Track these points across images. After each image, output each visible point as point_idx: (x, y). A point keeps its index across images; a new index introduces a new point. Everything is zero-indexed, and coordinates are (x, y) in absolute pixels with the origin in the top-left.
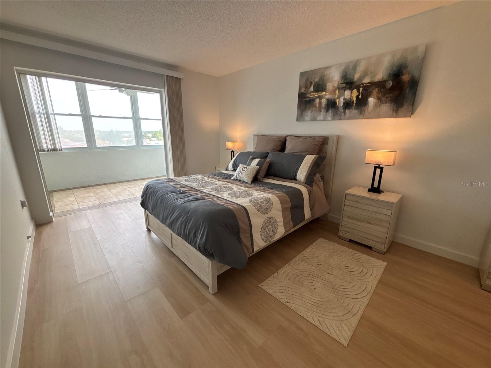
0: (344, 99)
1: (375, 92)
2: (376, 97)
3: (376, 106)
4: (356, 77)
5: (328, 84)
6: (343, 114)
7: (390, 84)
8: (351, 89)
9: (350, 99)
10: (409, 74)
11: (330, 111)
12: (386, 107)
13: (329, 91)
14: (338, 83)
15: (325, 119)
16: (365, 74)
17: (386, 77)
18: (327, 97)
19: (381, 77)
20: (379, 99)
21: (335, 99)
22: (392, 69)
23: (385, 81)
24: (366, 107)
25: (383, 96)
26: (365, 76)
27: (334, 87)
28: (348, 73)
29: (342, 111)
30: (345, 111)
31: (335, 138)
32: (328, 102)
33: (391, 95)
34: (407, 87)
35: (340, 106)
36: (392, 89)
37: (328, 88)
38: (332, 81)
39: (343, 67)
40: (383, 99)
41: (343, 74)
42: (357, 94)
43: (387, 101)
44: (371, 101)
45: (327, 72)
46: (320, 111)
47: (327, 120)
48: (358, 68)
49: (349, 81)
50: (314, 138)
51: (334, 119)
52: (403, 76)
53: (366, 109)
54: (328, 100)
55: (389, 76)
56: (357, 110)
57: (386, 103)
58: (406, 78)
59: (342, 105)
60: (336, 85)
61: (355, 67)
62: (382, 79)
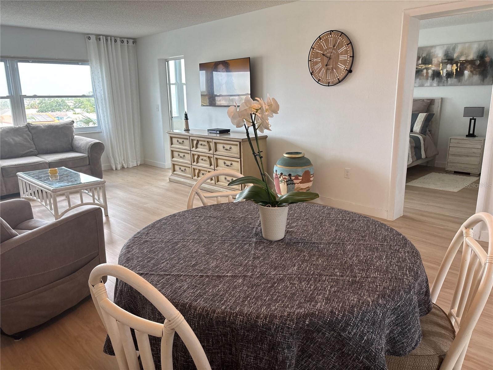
0: (447, 71)
1: (469, 67)
2: (469, 71)
3: (469, 76)
4: (455, 56)
5: (433, 59)
6: (445, 82)
7: (478, 62)
8: (452, 64)
9: (451, 71)
10: (489, 57)
11: (436, 79)
12: (476, 78)
13: (435, 64)
14: (442, 59)
15: (431, 86)
16: (461, 54)
17: (475, 58)
18: (433, 69)
19: (472, 57)
20: (471, 72)
21: (439, 71)
22: (479, 53)
23: (475, 60)
24: (463, 77)
25: (474, 70)
26: (461, 56)
27: (438, 61)
28: (449, 53)
29: (445, 79)
30: (448, 80)
31: (440, 100)
32: (434, 72)
33: (479, 69)
34: (489, 65)
35: (444, 76)
36: (479, 66)
37: (433, 62)
38: (437, 57)
39: (445, 48)
40: (474, 72)
41: (445, 52)
42: (456, 68)
43: (477, 73)
44: (466, 73)
45: (433, 50)
46: (427, 79)
47: (433, 86)
48: (456, 50)
49: (450, 58)
50: (423, 100)
51: (439, 86)
52: (485, 58)
53: (463, 79)
54: (434, 71)
55: (477, 57)
56: (457, 79)
57: (476, 75)
58: (487, 59)
59: (445, 75)
60: (440, 60)
61: (454, 49)
62: (473, 58)
